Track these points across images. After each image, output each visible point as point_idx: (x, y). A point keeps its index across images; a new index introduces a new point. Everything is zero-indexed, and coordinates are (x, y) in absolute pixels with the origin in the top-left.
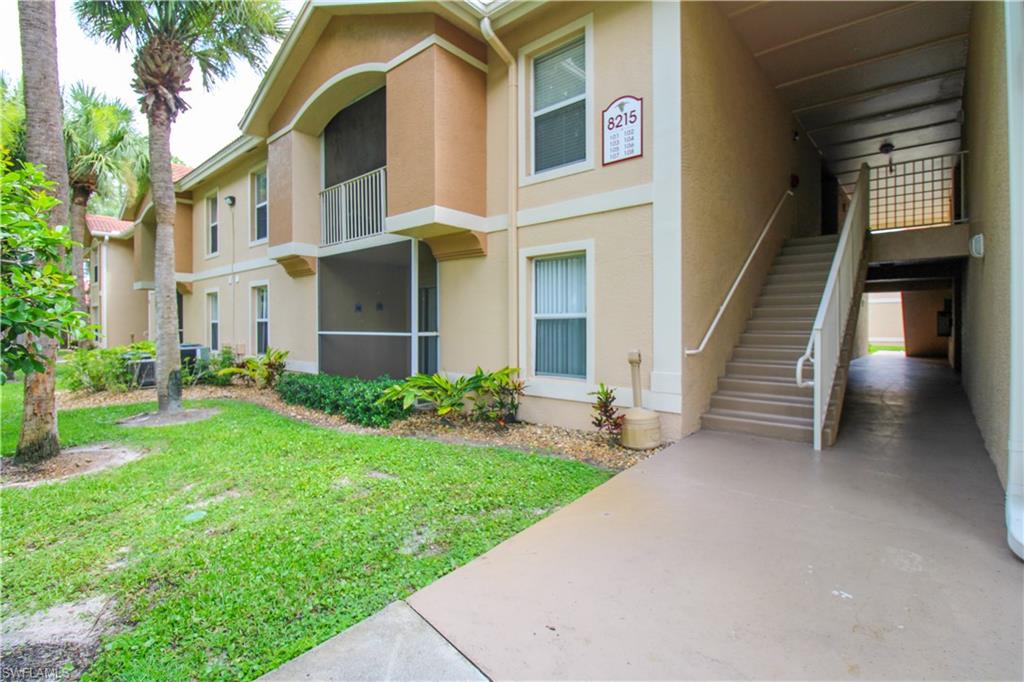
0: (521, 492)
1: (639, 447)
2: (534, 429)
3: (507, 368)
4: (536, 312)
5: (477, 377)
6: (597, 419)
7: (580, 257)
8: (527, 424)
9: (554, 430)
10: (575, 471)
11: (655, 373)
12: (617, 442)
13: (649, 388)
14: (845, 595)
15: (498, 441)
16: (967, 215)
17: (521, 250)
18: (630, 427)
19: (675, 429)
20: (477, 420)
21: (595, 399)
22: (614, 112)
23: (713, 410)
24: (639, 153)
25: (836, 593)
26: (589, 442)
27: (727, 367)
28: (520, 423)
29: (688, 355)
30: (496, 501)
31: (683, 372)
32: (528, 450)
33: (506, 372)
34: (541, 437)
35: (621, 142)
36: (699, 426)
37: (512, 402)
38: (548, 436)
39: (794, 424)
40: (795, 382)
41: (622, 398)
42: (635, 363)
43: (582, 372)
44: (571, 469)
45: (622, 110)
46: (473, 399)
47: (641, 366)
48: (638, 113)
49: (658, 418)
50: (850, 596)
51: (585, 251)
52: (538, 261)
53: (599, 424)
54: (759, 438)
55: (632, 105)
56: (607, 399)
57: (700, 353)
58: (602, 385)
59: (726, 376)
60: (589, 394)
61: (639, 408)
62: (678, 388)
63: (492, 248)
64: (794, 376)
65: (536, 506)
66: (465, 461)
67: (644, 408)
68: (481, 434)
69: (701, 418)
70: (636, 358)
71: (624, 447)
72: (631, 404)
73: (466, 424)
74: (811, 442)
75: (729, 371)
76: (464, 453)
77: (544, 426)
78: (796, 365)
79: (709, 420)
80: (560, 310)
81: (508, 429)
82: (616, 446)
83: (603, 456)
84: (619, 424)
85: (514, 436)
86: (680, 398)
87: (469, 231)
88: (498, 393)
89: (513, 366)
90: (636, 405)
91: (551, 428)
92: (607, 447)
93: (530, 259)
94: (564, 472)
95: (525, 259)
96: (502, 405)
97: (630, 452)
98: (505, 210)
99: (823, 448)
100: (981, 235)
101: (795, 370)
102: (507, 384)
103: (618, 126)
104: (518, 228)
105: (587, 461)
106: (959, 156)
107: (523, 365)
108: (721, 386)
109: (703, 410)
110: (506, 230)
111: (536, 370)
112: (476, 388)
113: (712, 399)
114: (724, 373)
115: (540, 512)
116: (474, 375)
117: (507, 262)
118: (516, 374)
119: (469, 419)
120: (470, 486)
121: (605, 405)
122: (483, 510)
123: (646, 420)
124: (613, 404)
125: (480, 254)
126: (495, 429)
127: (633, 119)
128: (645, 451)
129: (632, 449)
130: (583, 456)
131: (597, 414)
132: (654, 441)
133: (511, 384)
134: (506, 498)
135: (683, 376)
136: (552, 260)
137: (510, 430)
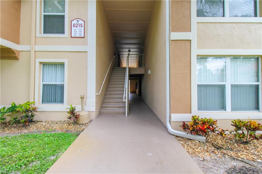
0: (42, 151)
1: (83, 123)
2: (42, 123)
3: (29, 102)
4: (43, 82)
5: (12, 107)
6: (69, 117)
7: (62, 65)
8: (38, 122)
9: (50, 122)
10: (63, 137)
11: (87, 100)
12: (76, 123)
13: (86, 105)
14: (150, 154)
15: (25, 131)
16: (144, 66)
17: (36, 59)
18: (81, 118)
19: (94, 116)
20: (13, 124)
21: (68, 110)
22: (75, 22)
23: (101, 109)
24: (83, 37)
25: (148, 154)
26: (65, 125)
27: (104, 97)
28: (35, 122)
29: (97, 95)
30: (30, 159)
31: (96, 100)
32: (40, 132)
33: (28, 104)
34: (45, 126)
35: (77, 31)
36: (98, 114)
37: (32, 114)
38: (48, 125)
39: (121, 110)
40: (123, 100)
41: (78, 109)
42: (82, 98)
43: (62, 101)
44: (62, 136)
45: (78, 22)
46: (10, 115)
47: (84, 98)
48: (83, 25)
49: (89, 114)
50: (151, 154)
51: (64, 63)
52: (44, 64)
53: (70, 118)
54: (113, 115)
55: (81, 22)
56: (73, 110)
57: (99, 94)
58: (71, 106)
59: (104, 100)
60: (67, 109)
61: (84, 112)
62: (95, 104)
63: (22, 57)
64: (123, 99)
65: (51, 155)
66: (8, 144)
67: (85, 111)
68: (16, 129)
69: (99, 112)
70: (83, 96)
71: (78, 124)
72: (81, 111)
73: (6, 126)
74: (125, 114)
75: (104, 98)
76: (7, 140)
77: (46, 121)
78: (123, 96)
79: (101, 112)
80: (53, 81)
81: (29, 125)
82: (76, 124)
83: (72, 128)
84: (77, 117)
85: (33, 128)
86: (95, 107)
87: (11, 49)
88: (25, 112)
89: (32, 101)
90: (82, 110)
91: (49, 122)
92: (73, 125)
93: (41, 63)
94: (59, 138)
95: (38, 63)
96: (27, 116)
97: (81, 125)
98: (30, 44)
99: (127, 115)
100: (150, 70)
101: (123, 97)
102: (30, 108)
103: (76, 27)
104: (35, 51)
105: (66, 131)
106: (140, 55)
107: (36, 100)
108: (103, 102)
109: (99, 109)
110: (30, 51)
111: (42, 102)
112: (12, 111)
113: (101, 106)
114: (103, 99)
115: (53, 158)
116: (11, 106)
117: (30, 63)
118: (33, 104)
119: (8, 124)
120: (14, 156)
121: (72, 112)
122: (24, 166)
123: (86, 115)
124: (75, 111)
125: (16, 58)
126: (23, 126)
127: (81, 26)
128: (85, 124)
129: (81, 124)
130: (64, 130)
131: (69, 115)
132: (88, 120)
133: (31, 108)
134: (35, 156)
135: (96, 101)
136: (50, 64)
137: (31, 126)
